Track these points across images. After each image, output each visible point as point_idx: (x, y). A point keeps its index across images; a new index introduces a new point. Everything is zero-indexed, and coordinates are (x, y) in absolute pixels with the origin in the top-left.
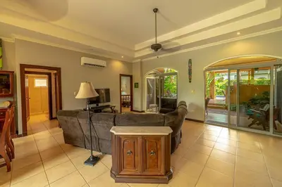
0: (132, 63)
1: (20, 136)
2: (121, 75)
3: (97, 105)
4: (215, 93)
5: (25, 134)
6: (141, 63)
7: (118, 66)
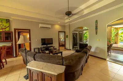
0: (65, 26)
1: (14, 57)
2: (59, 32)
3: (47, 46)
4: (119, 40)
5: (16, 56)
6: (69, 25)
7: (57, 27)
